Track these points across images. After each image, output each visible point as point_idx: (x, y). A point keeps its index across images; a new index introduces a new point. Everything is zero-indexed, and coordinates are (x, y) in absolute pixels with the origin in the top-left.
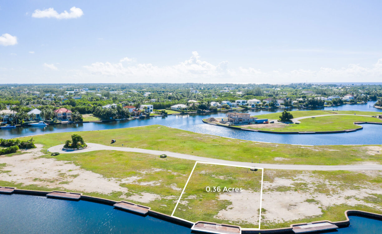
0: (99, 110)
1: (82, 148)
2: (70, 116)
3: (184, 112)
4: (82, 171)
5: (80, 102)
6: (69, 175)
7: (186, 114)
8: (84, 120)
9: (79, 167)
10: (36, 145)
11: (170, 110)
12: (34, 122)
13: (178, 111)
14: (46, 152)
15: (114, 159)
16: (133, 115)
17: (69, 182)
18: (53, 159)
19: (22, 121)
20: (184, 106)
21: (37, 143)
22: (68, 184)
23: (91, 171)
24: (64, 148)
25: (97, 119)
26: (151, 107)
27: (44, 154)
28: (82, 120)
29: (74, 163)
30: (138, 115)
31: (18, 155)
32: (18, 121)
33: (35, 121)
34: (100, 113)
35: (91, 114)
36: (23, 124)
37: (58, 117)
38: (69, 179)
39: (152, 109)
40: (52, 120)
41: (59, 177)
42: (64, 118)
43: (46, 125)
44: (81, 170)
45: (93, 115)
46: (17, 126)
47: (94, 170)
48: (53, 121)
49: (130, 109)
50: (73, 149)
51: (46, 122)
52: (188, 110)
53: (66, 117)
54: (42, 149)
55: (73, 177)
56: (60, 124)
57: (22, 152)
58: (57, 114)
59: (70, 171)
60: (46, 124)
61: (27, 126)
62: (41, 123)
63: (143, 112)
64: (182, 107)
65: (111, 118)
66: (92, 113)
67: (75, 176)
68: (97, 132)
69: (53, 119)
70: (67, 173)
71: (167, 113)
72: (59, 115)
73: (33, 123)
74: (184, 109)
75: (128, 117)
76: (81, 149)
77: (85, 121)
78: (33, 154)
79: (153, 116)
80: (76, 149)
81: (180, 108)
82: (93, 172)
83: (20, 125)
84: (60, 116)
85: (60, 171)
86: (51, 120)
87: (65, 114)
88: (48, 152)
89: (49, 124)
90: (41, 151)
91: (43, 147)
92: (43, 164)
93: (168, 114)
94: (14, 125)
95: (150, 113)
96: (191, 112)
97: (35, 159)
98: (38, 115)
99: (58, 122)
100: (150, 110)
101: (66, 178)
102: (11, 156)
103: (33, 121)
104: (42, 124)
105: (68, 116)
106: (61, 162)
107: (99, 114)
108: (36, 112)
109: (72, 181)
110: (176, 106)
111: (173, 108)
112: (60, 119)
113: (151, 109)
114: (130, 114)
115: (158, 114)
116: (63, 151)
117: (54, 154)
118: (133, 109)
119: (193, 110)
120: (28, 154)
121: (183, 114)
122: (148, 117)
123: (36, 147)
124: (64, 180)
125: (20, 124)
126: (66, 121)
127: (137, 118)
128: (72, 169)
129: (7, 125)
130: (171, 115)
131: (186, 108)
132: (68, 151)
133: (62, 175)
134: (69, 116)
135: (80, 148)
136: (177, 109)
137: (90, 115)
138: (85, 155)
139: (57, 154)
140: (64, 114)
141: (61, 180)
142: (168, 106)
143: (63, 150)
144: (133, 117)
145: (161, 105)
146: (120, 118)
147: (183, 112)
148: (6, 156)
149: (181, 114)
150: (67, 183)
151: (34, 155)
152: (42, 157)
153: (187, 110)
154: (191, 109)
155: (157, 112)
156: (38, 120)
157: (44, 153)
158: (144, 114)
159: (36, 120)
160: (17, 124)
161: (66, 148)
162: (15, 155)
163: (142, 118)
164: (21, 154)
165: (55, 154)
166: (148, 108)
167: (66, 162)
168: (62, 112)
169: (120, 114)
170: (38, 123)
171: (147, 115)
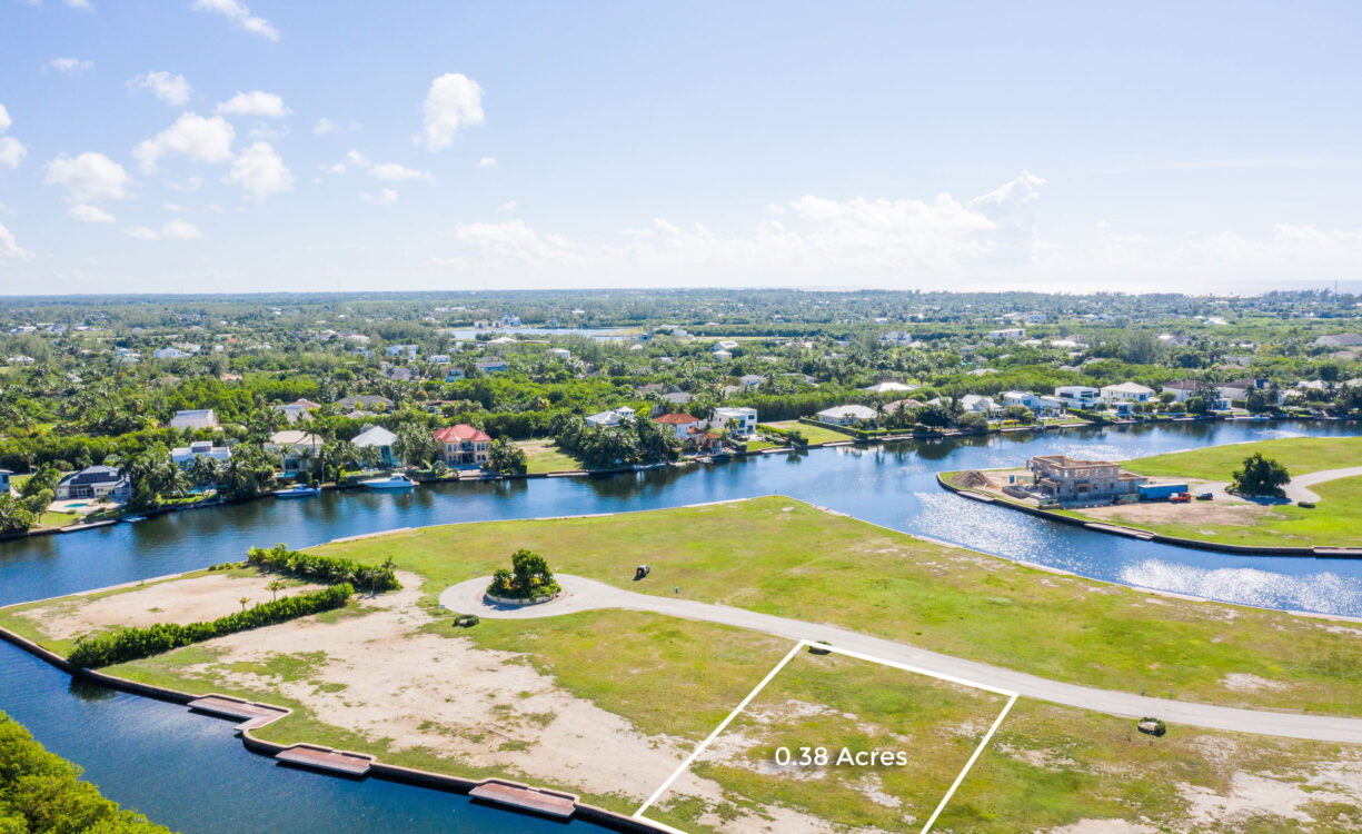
0: (575, 429)
1: (545, 598)
2: (486, 453)
3: (866, 435)
4: (563, 701)
5: (505, 390)
6: (525, 715)
7: (875, 443)
8: (531, 470)
9: (550, 679)
10: (399, 576)
11: (813, 424)
12: (376, 476)
13: (845, 432)
14: (435, 610)
15: (655, 653)
16: (690, 450)
17: (529, 744)
18: (461, 639)
19: (339, 471)
20: (865, 413)
21: (402, 568)
22: (528, 752)
23: (590, 702)
24: (489, 596)
25: (570, 465)
26: (751, 417)
27: (431, 620)
28: (525, 467)
29: (530, 660)
30: (706, 449)
31: (353, 616)
32: (327, 472)
33: (378, 472)
34: (582, 443)
35: (547, 441)
36: (343, 483)
37: (448, 454)
38: (528, 733)
39: (754, 422)
40: (430, 467)
41: (493, 719)
42: (467, 460)
43: (410, 487)
44: (557, 693)
45: (555, 445)
46: (324, 489)
47: (599, 695)
48: (433, 474)
49: (678, 427)
50: (516, 601)
51: (410, 474)
52: (882, 425)
53: (471, 455)
54: (422, 594)
55: (538, 725)
56: (455, 480)
57: (363, 607)
58: (444, 446)
59: (524, 695)
60: (413, 483)
61: (354, 487)
62: (398, 478)
63: (723, 437)
64: (858, 416)
65: (617, 461)
66: (552, 436)
67: (544, 720)
68: (581, 526)
69: (432, 463)
70: (516, 706)
71: (807, 440)
72: (450, 450)
73: (371, 477)
74: (864, 425)
75: (674, 457)
76: (543, 602)
77: (532, 472)
78: (399, 616)
79: (760, 453)
80: (527, 601)
81: (850, 420)
82: (596, 705)
83: (334, 484)
84: (452, 453)
85: (492, 696)
86: (426, 467)
87: (470, 444)
88: (441, 611)
89: (422, 483)
90: (418, 605)
91: (422, 588)
92: (436, 659)
93: (809, 444)
94: (315, 486)
95: (746, 440)
96: (889, 438)
97: (407, 636)
98: (385, 449)
99: (449, 474)
100: (746, 428)
101: (518, 725)
102: (332, 621)
103: (371, 472)
104: (401, 483)
105: (477, 453)
106: (488, 657)
107: (578, 444)
108: (379, 437)
109: (536, 742)
110: (837, 413)
111: (825, 418)
112: (453, 463)
113: (748, 422)
114: (678, 446)
115: (776, 443)
116: (487, 607)
117: (462, 621)
118: (687, 425)
119: (898, 427)
120: (383, 613)
121: (862, 443)
122: (743, 456)
123: (402, 587)
124: (513, 736)
125: (332, 480)
126: (472, 469)
127: (706, 459)
128: (527, 689)
129: (294, 487)
130: (820, 446)
131: (872, 421)
132: (502, 607)
133: (501, 710)
134: (481, 453)
135: (538, 599)
136: (842, 421)
137: (547, 446)
138: (557, 627)
139: (471, 622)
140: (466, 445)
141: (504, 733)
142: (807, 412)
143: (487, 601)
144: (689, 457)
145: (782, 405)
146: (646, 459)
147: (863, 436)
148: (317, 621)
149: (855, 445)
150: (520, 746)
151: (401, 622)
152: (427, 629)
153: (875, 428)
154: (889, 423)
155: (770, 436)
156: (386, 468)
157: (430, 614)
158: (728, 444)
159: (379, 466)
160: (326, 482)
161: (496, 595)
162: (344, 616)
163: (722, 460)
164: (362, 613)
165: (464, 621)
166: (742, 423)
167: (505, 655)
168: (459, 439)
169: (647, 446)
170: (386, 480)
171: (738, 448)
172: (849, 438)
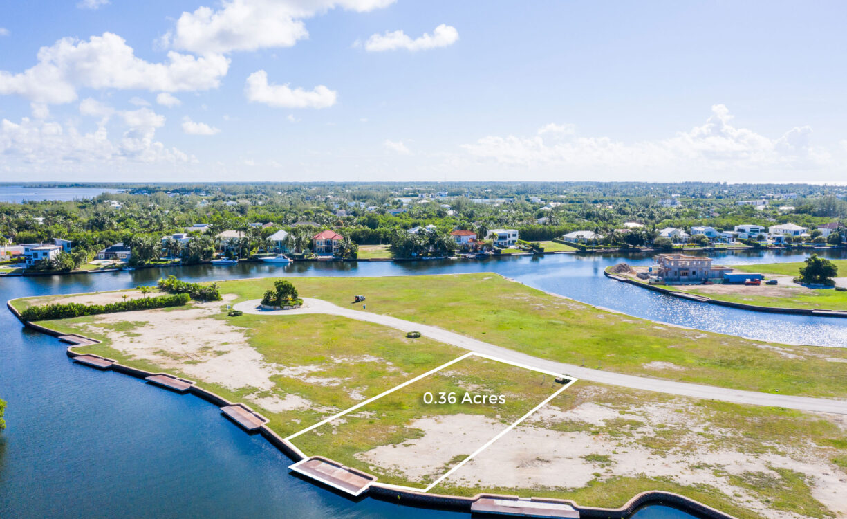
3: (584, 248)
7: (591, 253)
11: (557, 241)
12: (270, 256)
13: (573, 245)
16: (464, 251)
19: (251, 252)
26: (514, 235)
28: (357, 256)
30: (474, 250)
32: (243, 252)
33: (271, 253)
36: (251, 259)
39: (516, 238)
40: (303, 252)
42: (328, 251)
43: (288, 262)
46: (239, 262)
48: (303, 256)
49: (462, 237)
51: (289, 255)
52: (601, 244)
53: (330, 247)
56: (315, 260)
58: (315, 241)
60: (289, 260)
61: (257, 262)
62: (280, 257)
63: (489, 245)
64: (585, 237)
65: (414, 254)
69: (304, 249)
71: (543, 249)
72: (319, 244)
73: (267, 256)
74: (589, 242)
75: (452, 254)
77: (361, 258)
79: (511, 256)
81: (580, 239)
83: (246, 259)
84: (319, 246)
86: (300, 252)
87: (331, 241)
89: (295, 261)
93: (545, 251)
94: (235, 259)
95: (505, 248)
96: (603, 250)
99: (313, 257)
100: (508, 241)
103: (269, 253)
105: (333, 247)
110: (572, 235)
111: (565, 238)
112: (318, 251)
113: (512, 238)
114: (457, 248)
115: (524, 250)
118: (468, 237)
119: (611, 245)
121: (582, 252)
125: (246, 257)
126: (329, 255)
127: (472, 257)
129: (224, 259)
130: (554, 253)
131: (595, 240)
134: (336, 247)
136: (575, 240)
137: (385, 247)
140: (328, 242)
144: (462, 255)
145: (544, 231)
146: (434, 254)
149: (577, 253)
153: (597, 244)
154: (605, 242)
155: (523, 246)
156: (277, 252)
158: (491, 249)
159: (274, 251)
160: (242, 258)
163: (482, 258)
166: (506, 238)
168: (324, 238)
169: (435, 247)
170: (274, 258)
171: (496, 251)
172: (574, 249)
